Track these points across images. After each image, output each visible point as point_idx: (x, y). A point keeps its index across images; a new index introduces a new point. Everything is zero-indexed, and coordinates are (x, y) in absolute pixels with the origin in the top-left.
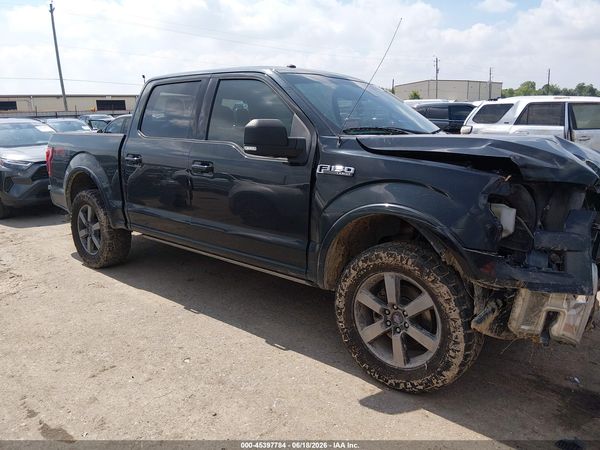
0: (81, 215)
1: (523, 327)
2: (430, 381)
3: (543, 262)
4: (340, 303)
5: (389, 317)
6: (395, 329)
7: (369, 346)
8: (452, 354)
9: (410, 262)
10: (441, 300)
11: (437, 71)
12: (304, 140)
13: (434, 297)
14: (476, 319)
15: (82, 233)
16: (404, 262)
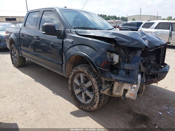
0: (12, 51)
1: (117, 93)
2: (90, 108)
3: (124, 73)
4: (70, 82)
5: (82, 87)
6: (83, 91)
7: (77, 96)
8: (96, 100)
9: (86, 71)
10: (93, 83)
11: (141, 12)
12: (61, 30)
13: (92, 82)
14: (102, 90)
15: (13, 57)
16: (84, 71)
